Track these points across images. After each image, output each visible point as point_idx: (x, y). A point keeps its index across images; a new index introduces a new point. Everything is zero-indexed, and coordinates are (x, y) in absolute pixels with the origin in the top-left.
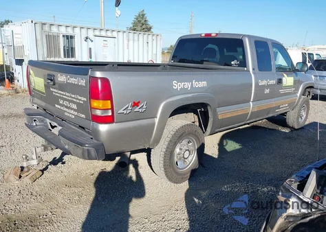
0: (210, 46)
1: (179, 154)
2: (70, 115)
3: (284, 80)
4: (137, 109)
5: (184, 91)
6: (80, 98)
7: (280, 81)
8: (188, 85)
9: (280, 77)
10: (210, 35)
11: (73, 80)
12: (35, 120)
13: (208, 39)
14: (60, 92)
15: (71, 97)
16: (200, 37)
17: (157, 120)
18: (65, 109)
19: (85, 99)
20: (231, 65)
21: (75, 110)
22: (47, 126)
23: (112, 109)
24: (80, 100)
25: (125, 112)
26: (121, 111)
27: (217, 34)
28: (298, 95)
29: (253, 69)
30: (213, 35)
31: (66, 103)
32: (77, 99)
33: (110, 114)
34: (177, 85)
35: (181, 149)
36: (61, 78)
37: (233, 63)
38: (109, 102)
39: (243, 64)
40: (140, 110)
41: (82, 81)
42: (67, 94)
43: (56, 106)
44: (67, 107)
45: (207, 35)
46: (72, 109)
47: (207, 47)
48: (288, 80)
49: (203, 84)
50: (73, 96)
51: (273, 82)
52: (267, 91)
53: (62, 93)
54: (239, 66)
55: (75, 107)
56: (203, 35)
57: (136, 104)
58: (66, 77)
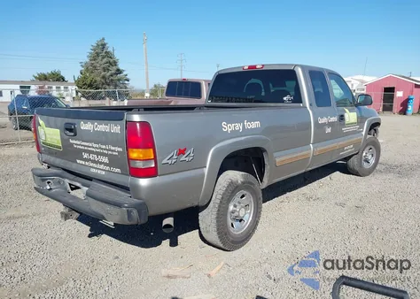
0: (253, 81)
1: (233, 212)
2: (99, 172)
3: (346, 116)
4: (183, 158)
5: (235, 134)
6: (113, 148)
7: (342, 118)
8: (239, 127)
9: (341, 113)
10: (254, 67)
11: (102, 127)
12: (49, 183)
13: (253, 72)
14: (83, 143)
15: (100, 148)
16: (242, 70)
17: (206, 170)
18: (91, 164)
19: (120, 149)
20: (283, 101)
21: (105, 164)
22: (66, 189)
23: (155, 159)
24: (115, 151)
25: (170, 162)
26: (165, 161)
27: (263, 66)
28: (364, 133)
29: (311, 105)
30: (258, 67)
31: (92, 157)
32: (110, 150)
33: (153, 166)
34: (228, 128)
35: (235, 206)
36: (86, 126)
37: (285, 98)
38: (151, 150)
39: (298, 98)
40: (187, 159)
41: (116, 128)
42: (95, 145)
43: (78, 161)
44: (94, 162)
45: (250, 67)
46: (101, 163)
47: (250, 82)
48: (351, 116)
49: (255, 124)
50: (104, 147)
51: (334, 119)
52: (328, 130)
53: (87, 144)
54: (293, 101)
55: (106, 160)
56: (246, 68)
57: (182, 152)
58: (93, 124)
